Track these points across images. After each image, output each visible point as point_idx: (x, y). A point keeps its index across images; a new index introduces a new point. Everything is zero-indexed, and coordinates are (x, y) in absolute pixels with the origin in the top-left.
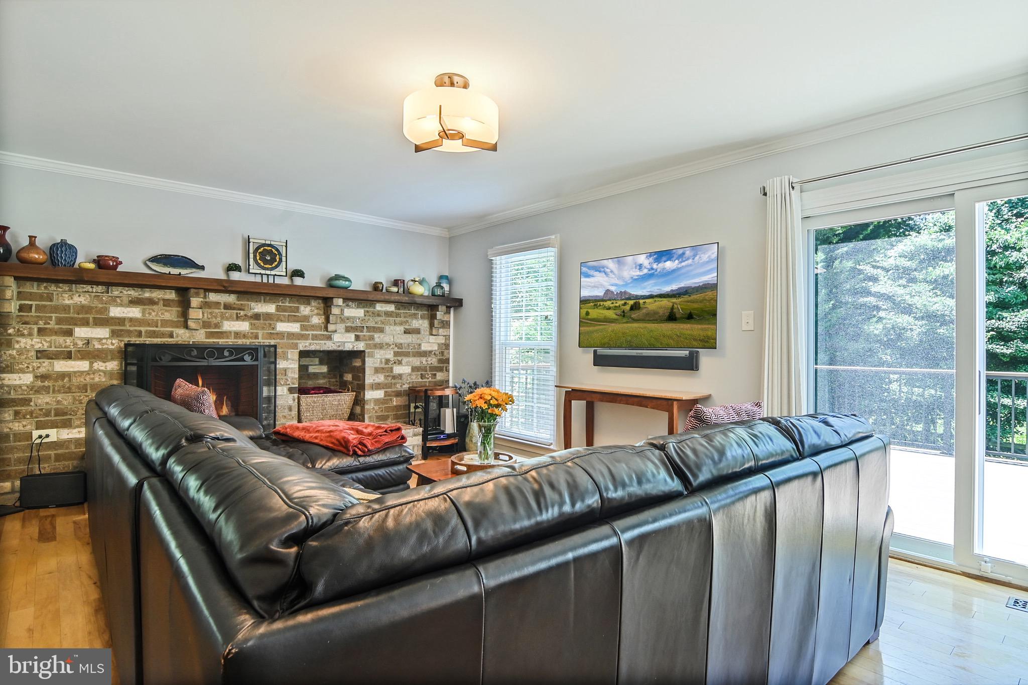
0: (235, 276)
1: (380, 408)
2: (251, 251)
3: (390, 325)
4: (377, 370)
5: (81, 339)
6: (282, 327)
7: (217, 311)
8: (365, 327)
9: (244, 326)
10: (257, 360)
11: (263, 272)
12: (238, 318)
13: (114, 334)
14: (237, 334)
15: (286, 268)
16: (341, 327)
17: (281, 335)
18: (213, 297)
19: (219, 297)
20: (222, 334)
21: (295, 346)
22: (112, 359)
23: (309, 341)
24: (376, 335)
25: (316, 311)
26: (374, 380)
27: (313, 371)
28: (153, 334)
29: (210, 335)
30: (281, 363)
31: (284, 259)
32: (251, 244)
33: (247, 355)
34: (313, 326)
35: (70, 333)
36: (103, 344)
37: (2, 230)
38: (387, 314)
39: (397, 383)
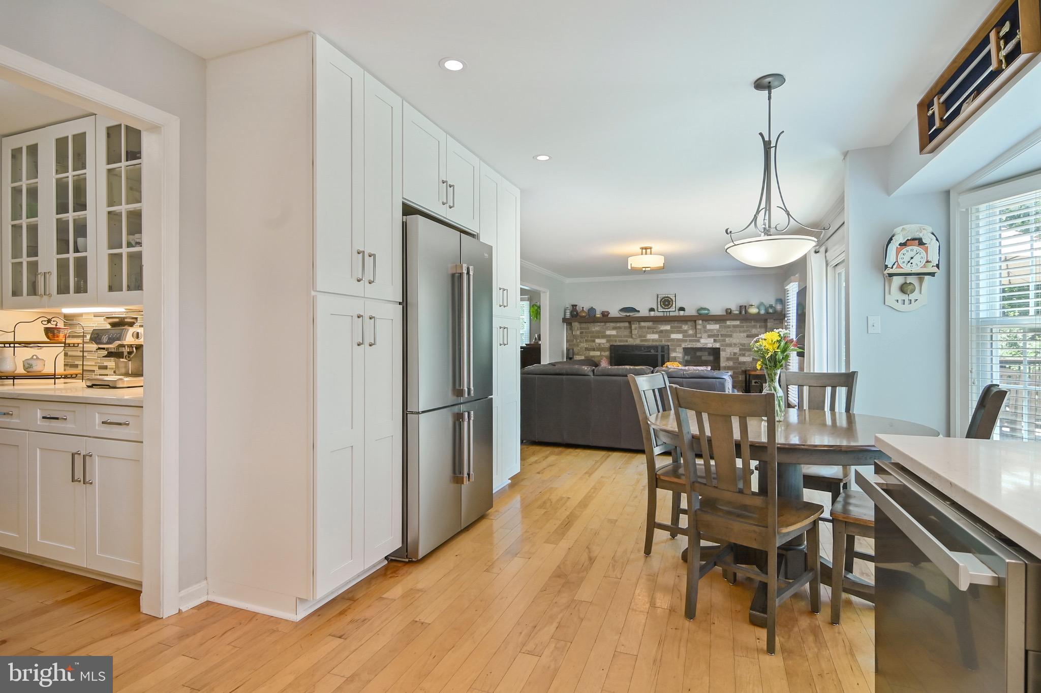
0: (652, 314)
2: (659, 301)
3: (737, 332)
4: (728, 359)
5: (598, 343)
6: (673, 336)
7: (644, 330)
8: (720, 334)
9: (656, 336)
10: (657, 352)
11: (664, 310)
12: (653, 333)
13: (608, 341)
14: (653, 340)
15: (676, 307)
16: (705, 335)
17: (673, 340)
18: (643, 324)
19: (646, 324)
20: (648, 340)
21: (680, 346)
22: (607, 351)
23: (687, 343)
24: (727, 339)
25: (691, 328)
26: (726, 364)
28: (620, 341)
29: (642, 341)
30: (673, 353)
31: (674, 303)
32: (659, 298)
33: (652, 350)
34: (689, 335)
35: (594, 341)
36: (604, 345)
37: (574, 306)
38: (735, 326)
39: (742, 367)
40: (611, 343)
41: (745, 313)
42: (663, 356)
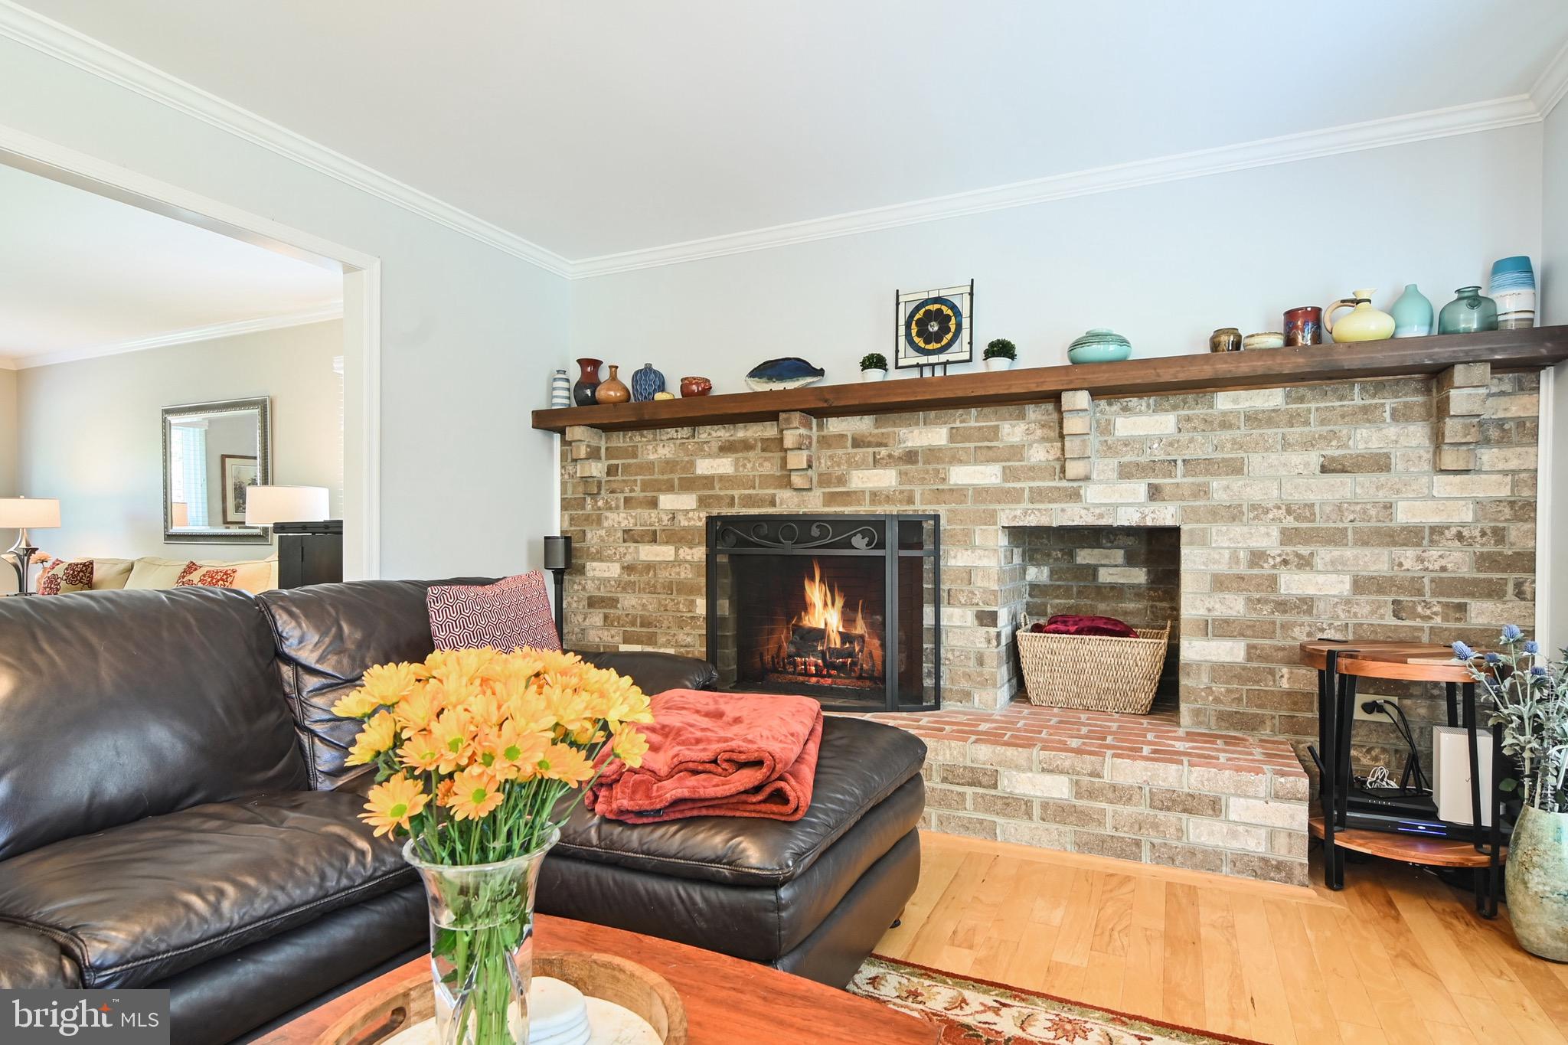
0: (875, 377)
1: (1229, 691)
2: (902, 322)
3: (1267, 450)
4: (1220, 583)
5: (666, 511)
6: (961, 475)
7: (840, 452)
8: (1180, 463)
9: (886, 479)
10: (881, 545)
11: (923, 360)
12: (876, 462)
13: (702, 502)
14: (875, 496)
15: (971, 343)
16: (1105, 467)
17: (959, 493)
18: (835, 426)
19: (844, 423)
20: (848, 496)
21: (990, 518)
22: (698, 544)
23: (1023, 506)
24: (1216, 484)
25: (1039, 433)
26: (1209, 610)
27: (1109, 580)
28: (748, 501)
29: (831, 498)
30: (959, 555)
31: (966, 323)
32: (902, 307)
33: (859, 536)
34: (1032, 468)
35: (654, 504)
36: (689, 520)
37: (590, 365)
38: (1253, 418)
39: (1294, 624)
40: (715, 512)
41: (1317, 338)
42: (911, 570)
